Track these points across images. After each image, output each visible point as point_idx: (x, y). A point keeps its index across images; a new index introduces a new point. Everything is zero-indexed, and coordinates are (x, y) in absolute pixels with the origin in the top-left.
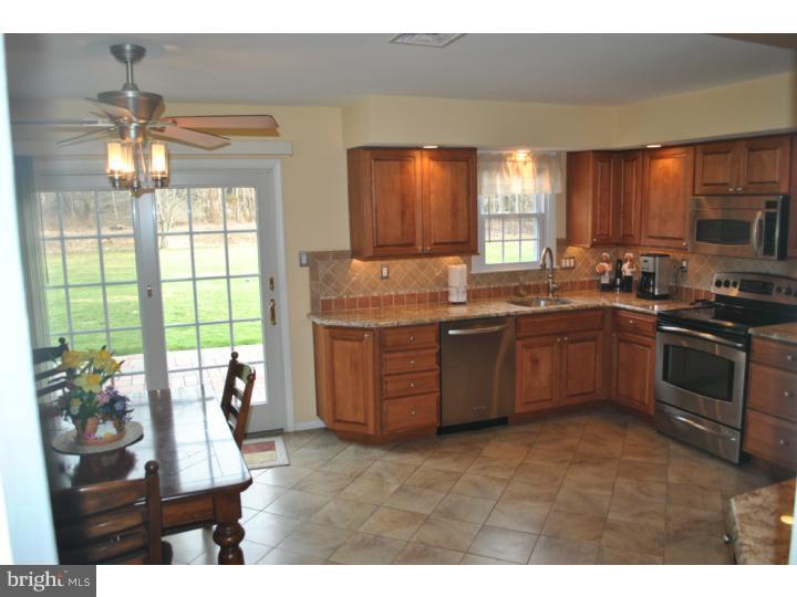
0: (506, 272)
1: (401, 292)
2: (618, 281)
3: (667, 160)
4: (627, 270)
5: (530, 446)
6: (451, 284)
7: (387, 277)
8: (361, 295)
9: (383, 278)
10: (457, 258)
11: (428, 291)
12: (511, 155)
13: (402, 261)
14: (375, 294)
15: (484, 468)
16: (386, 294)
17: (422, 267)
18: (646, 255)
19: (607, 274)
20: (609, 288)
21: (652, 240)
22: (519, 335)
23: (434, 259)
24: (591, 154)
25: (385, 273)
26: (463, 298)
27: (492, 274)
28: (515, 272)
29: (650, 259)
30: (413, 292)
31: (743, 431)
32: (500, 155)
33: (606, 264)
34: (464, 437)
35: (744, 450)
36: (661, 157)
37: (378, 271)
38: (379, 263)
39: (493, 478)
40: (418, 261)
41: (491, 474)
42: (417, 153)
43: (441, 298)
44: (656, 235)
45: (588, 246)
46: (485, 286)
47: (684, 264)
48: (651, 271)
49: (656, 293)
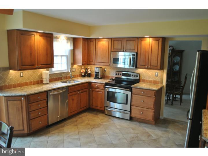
0: (59, 73)
1: (27, 81)
2: (86, 74)
3: (103, 42)
4: (89, 71)
5: (77, 125)
6: (43, 78)
7: (22, 76)
8: (13, 83)
9: (21, 77)
10: (45, 69)
11: (36, 80)
12: (60, 37)
13: (27, 71)
14: (19, 83)
15: (69, 136)
16: (22, 82)
17: (34, 72)
18: (97, 67)
19: (84, 73)
20: (84, 76)
21: (98, 63)
22: (69, 92)
23: (37, 70)
24: (82, 39)
25: (22, 75)
26: (48, 82)
27: (55, 74)
28: (60, 73)
29: (98, 68)
30: (31, 81)
31: (130, 111)
32: (57, 37)
33: (83, 70)
34: (56, 127)
35: (131, 116)
36: (101, 41)
37: (19, 74)
38: (20, 72)
39: (74, 139)
40: (32, 70)
41: (73, 138)
42: (35, 34)
43: (40, 82)
44: (100, 62)
45: (81, 65)
46: (53, 78)
47: (105, 69)
48: (98, 71)
49: (99, 77)
